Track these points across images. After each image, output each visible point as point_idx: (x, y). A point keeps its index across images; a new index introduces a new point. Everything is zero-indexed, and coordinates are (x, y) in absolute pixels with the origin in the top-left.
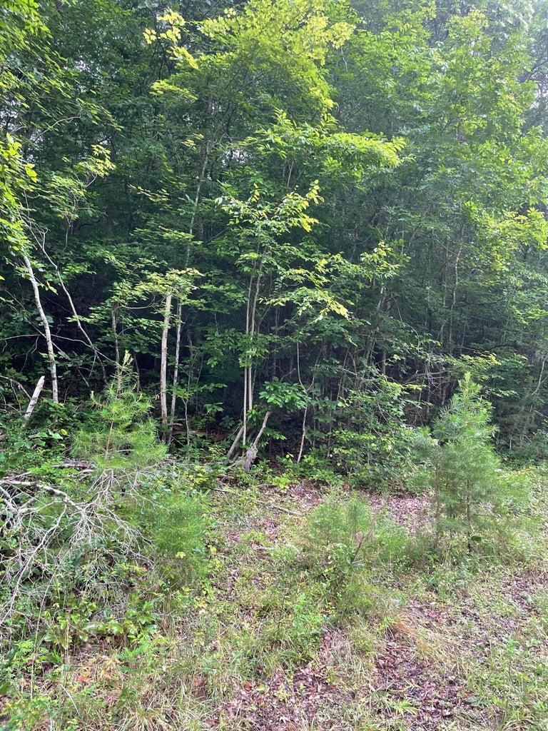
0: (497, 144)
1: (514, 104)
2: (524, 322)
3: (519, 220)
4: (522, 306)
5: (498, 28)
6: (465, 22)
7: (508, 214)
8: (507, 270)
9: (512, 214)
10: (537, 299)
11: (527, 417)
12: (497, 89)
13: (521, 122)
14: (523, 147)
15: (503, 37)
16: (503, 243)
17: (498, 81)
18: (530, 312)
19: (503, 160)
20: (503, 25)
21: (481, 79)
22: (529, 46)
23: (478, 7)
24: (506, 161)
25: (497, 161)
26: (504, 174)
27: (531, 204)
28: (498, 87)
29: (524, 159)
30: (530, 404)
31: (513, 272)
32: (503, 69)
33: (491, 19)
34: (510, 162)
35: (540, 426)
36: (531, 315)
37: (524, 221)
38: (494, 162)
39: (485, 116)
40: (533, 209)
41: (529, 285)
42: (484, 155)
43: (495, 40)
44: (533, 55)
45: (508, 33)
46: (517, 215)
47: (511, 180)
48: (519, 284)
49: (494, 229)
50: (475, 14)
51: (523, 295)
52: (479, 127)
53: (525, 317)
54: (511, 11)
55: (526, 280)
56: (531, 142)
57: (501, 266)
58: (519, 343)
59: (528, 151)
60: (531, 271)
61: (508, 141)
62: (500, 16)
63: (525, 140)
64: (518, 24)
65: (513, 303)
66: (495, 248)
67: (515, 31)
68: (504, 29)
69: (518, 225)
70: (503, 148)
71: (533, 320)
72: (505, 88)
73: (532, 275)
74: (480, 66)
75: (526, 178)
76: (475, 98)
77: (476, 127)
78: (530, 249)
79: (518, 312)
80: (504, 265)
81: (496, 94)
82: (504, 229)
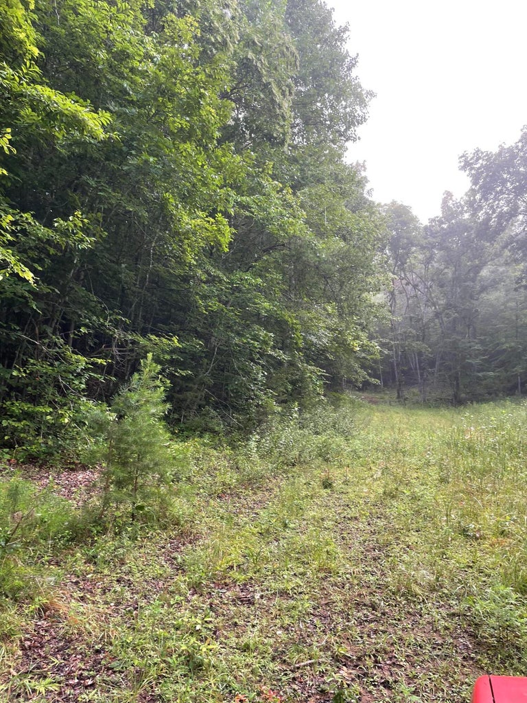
0: (196, 147)
1: (213, 116)
2: (204, 312)
3: (209, 222)
4: (204, 297)
5: (208, 41)
6: (181, 24)
7: (200, 213)
8: (195, 263)
9: (203, 214)
10: (216, 293)
11: (199, 394)
12: (200, 97)
13: (217, 134)
14: (217, 157)
15: (211, 51)
16: (194, 239)
17: (202, 90)
18: (210, 304)
19: (200, 164)
20: (213, 40)
21: (188, 83)
22: (232, 68)
23: (193, 14)
24: (203, 166)
25: (194, 163)
26: (200, 177)
27: (219, 210)
28: (202, 96)
29: (217, 168)
30: (202, 383)
31: (199, 266)
32: (207, 81)
33: (204, 30)
34: (205, 167)
35: (208, 403)
36: (210, 306)
37: (212, 223)
38: (192, 163)
39: (188, 119)
40: (220, 215)
41: (212, 280)
42: (184, 154)
43: (204, 52)
44: (234, 77)
45: (216, 49)
46: (207, 217)
47: (205, 184)
48: (204, 277)
49: (187, 224)
50: (190, 20)
51: (206, 288)
52: (182, 127)
53: (206, 307)
54: (221, 30)
55: (209, 275)
56: (224, 155)
57: (190, 258)
58: (199, 329)
59: (221, 162)
60: (214, 268)
61: (206, 148)
62: (211, 30)
63: (219, 152)
64: (225, 43)
65: (197, 294)
66: (186, 241)
67: (222, 50)
68: (213, 44)
69: (207, 225)
70: (200, 153)
71: (212, 311)
72: (208, 100)
73: (213, 271)
74: (188, 71)
75: (217, 186)
76: (181, 99)
77: (180, 126)
78: (215, 249)
79: (200, 302)
80: (192, 258)
81: (199, 102)
82: (195, 226)
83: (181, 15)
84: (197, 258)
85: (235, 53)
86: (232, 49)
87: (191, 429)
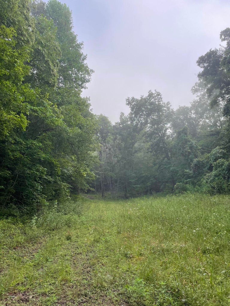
83: (8, 26)
84: (10, 132)
85: (33, 46)
86: (31, 43)
87: (2, 215)
